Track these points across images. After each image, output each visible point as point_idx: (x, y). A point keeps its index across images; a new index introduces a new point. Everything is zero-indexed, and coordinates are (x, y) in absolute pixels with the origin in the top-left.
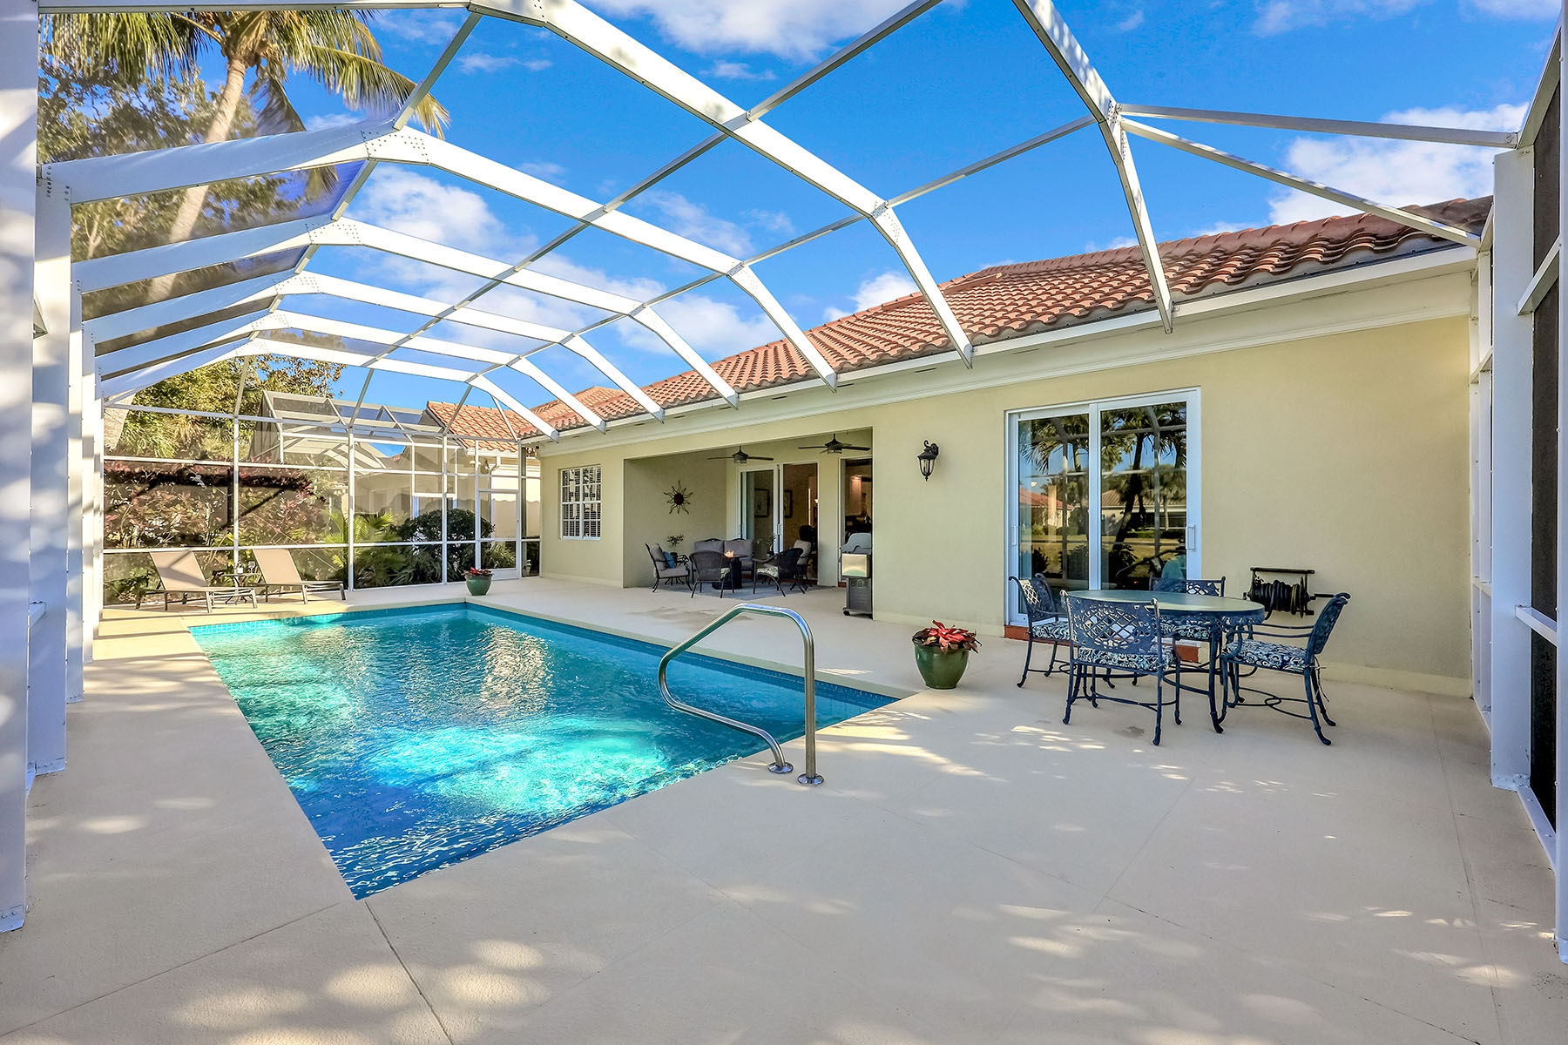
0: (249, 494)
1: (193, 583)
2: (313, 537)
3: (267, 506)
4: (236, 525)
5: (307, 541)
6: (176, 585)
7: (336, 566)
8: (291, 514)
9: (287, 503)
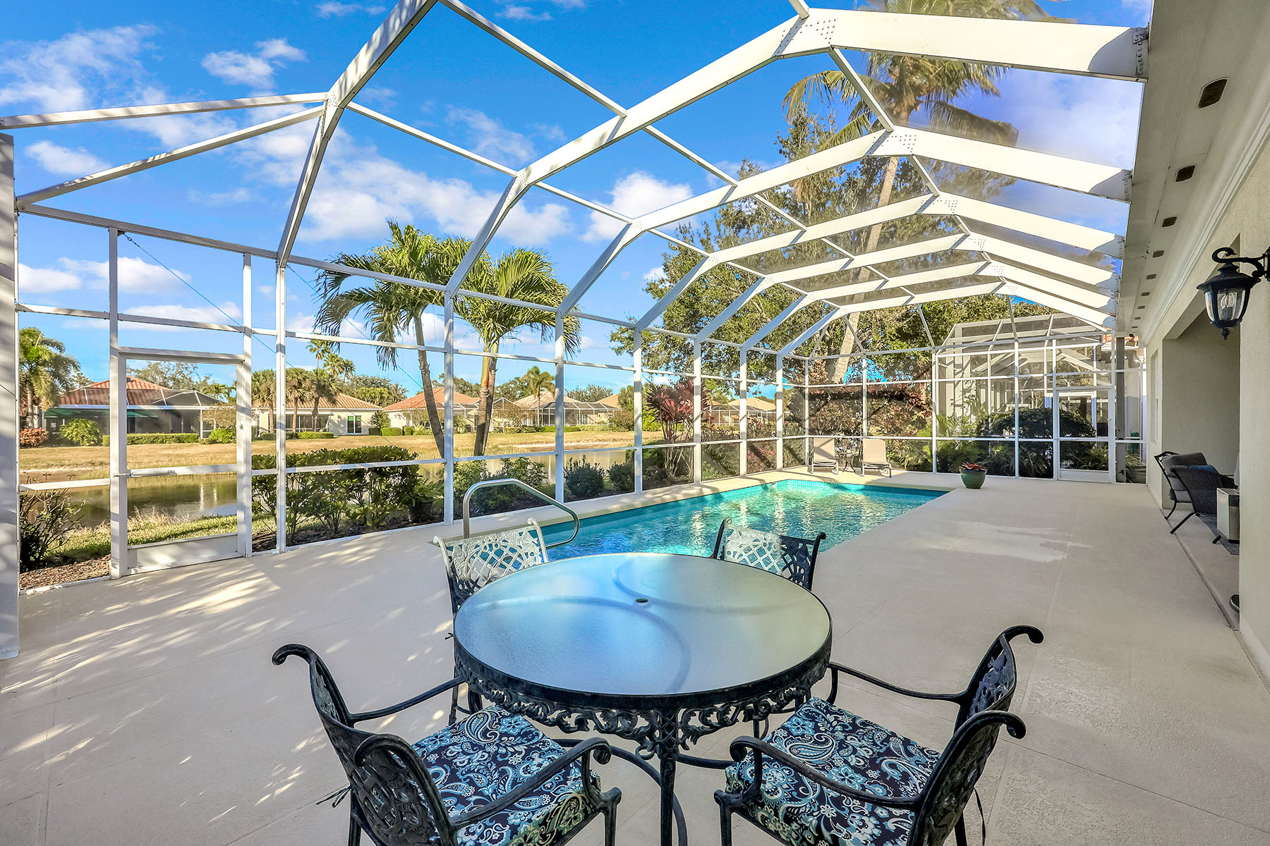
0: (873, 403)
1: (827, 457)
2: (915, 431)
3: (882, 410)
4: (865, 422)
5: (911, 434)
6: (817, 458)
7: (926, 453)
8: (898, 415)
9: (894, 409)
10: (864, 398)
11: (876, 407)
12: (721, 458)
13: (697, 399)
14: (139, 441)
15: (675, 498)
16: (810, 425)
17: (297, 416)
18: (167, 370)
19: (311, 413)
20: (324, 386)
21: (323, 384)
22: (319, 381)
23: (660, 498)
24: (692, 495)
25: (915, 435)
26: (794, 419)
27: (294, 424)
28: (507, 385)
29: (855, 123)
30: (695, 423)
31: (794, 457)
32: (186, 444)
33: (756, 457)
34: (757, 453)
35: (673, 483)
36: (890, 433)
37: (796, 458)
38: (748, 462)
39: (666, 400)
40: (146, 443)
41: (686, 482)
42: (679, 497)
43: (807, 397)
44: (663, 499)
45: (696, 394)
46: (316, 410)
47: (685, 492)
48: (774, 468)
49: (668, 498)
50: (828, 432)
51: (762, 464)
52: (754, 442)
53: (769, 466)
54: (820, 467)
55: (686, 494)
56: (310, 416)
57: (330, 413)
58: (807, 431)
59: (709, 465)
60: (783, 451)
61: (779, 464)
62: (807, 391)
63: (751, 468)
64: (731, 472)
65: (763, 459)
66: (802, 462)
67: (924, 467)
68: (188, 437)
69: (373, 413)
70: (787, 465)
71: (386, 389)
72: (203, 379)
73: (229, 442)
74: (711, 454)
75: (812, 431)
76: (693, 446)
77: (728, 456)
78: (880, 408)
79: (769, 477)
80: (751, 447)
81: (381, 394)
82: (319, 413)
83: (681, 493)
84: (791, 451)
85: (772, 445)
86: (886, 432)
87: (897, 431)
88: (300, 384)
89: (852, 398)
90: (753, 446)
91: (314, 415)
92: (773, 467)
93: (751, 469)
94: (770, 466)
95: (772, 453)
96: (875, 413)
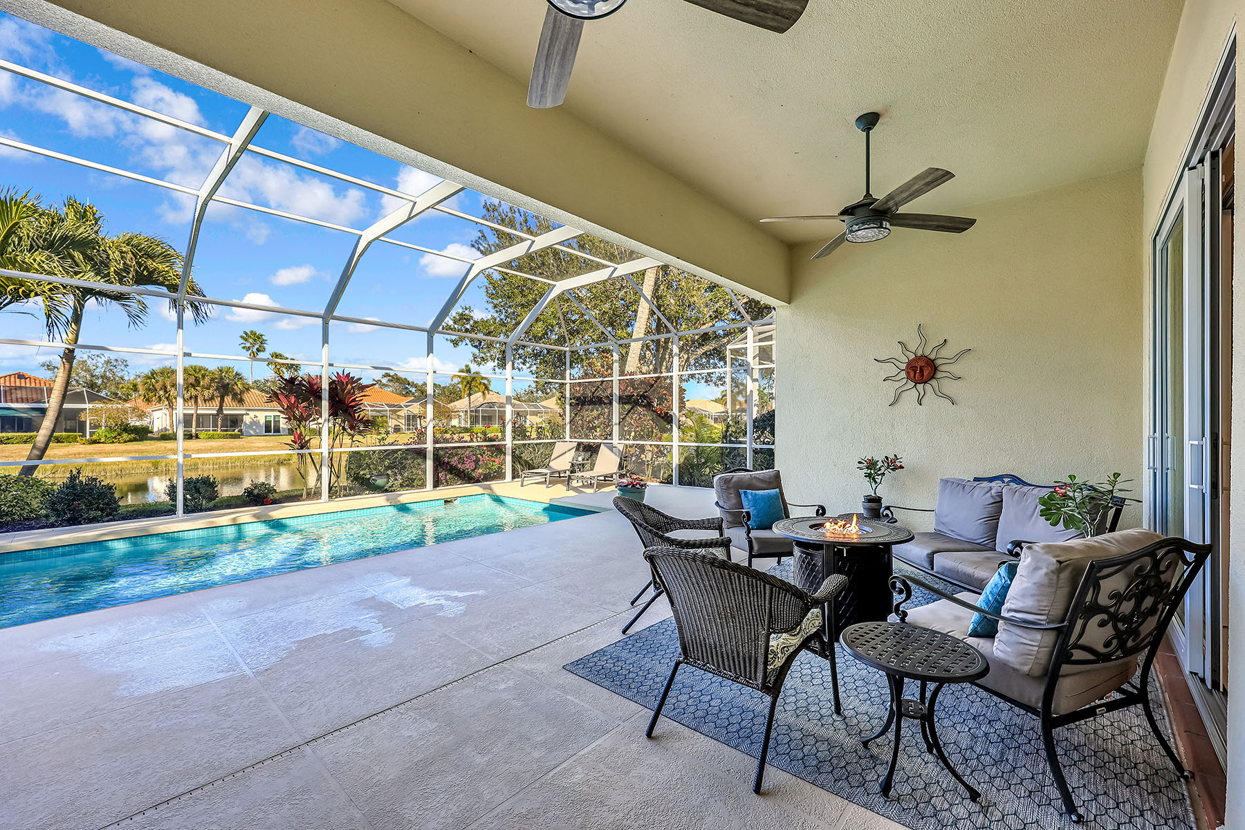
14: (9, 441)
17: (198, 415)
18: (95, 367)
19: (215, 412)
20: (228, 384)
21: (225, 381)
22: (220, 378)
27: (194, 423)
32: (65, 444)
40: (18, 443)
46: (220, 410)
56: (215, 415)
57: (244, 412)
61: (508, 475)
62: (568, 387)
68: (68, 437)
73: (113, 442)
82: (225, 412)
88: (197, 381)
91: (220, 414)
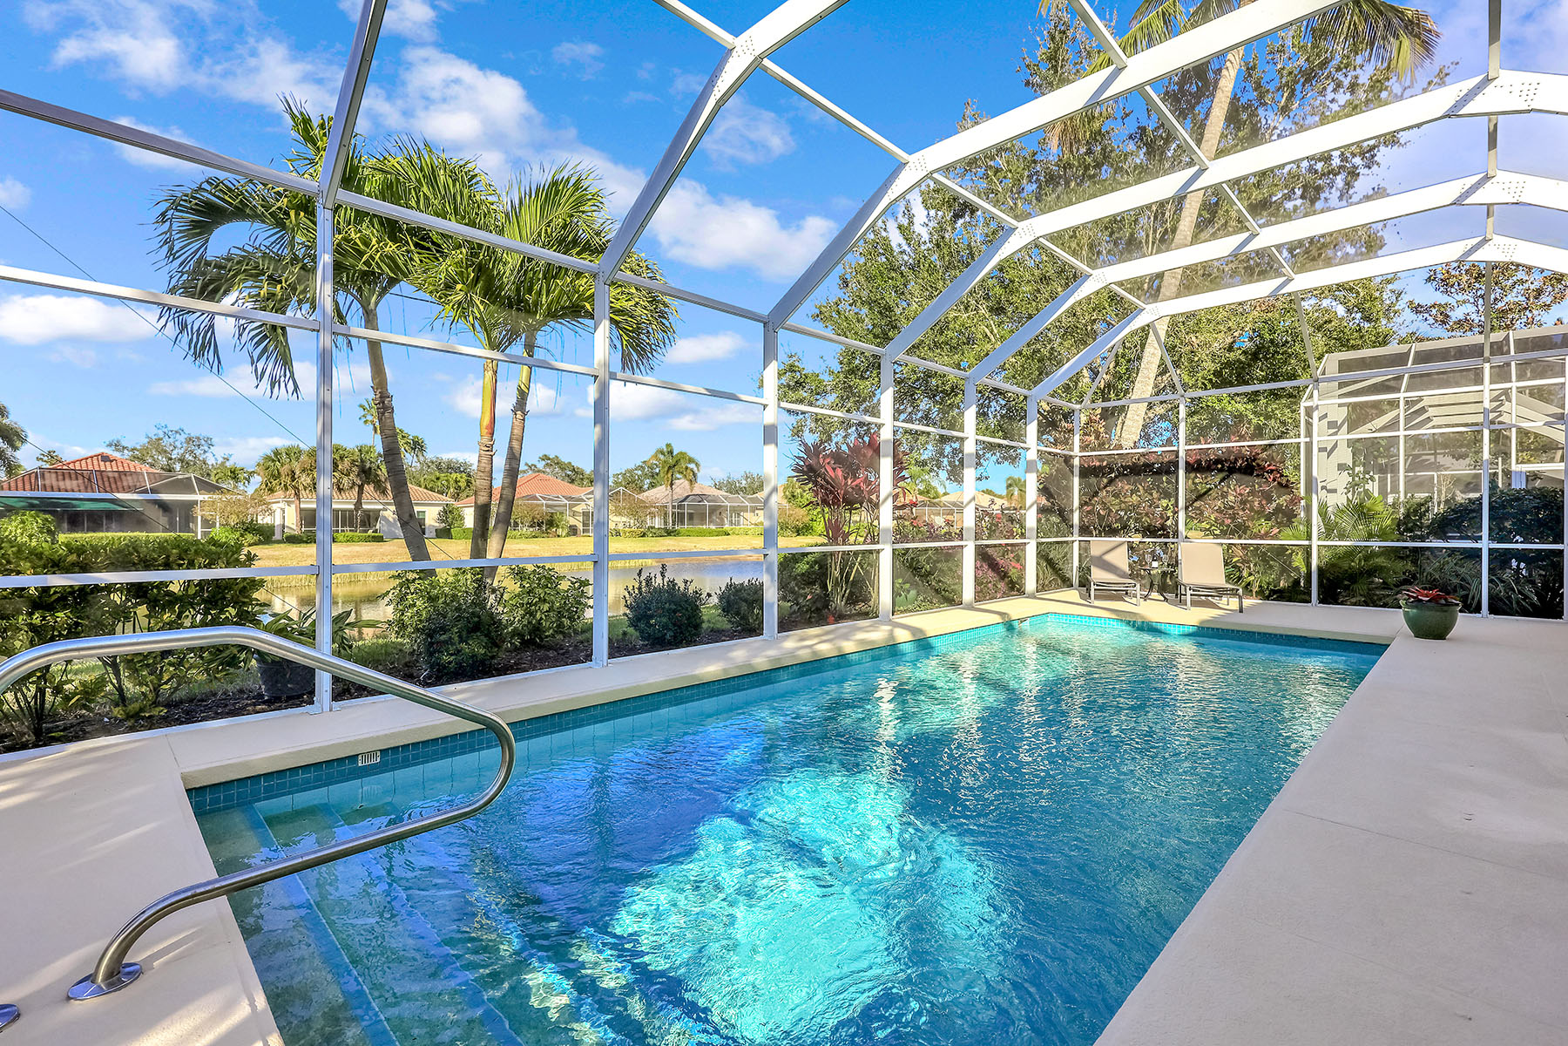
0: (1197, 481)
1: (1115, 573)
2: (1276, 530)
3: (1214, 493)
4: (1182, 516)
5: (1266, 536)
6: (1097, 575)
7: (1297, 569)
8: (1243, 502)
9: (1236, 489)
10: (1181, 473)
11: (1202, 489)
12: (929, 574)
13: (886, 465)
15: (839, 649)
16: (1081, 519)
18: (172, 448)
19: (353, 507)
20: (370, 468)
21: (368, 465)
22: (362, 461)
23: (808, 651)
24: (872, 642)
25: (1275, 537)
26: (1054, 508)
28: (631, 471)
29: (1160, 13)
30: (882, 509)
31: (1054, 573)
33: (991, 574)
34: (994, 566)
35: (840, 617)
36: (1224, 534)
37: (1059, 575)
38: (978, 582)
39: (827, 467)
41: (865, 615)
42: (849, 646)
43: (1076, 471)
44: (815, 653)
45: (885, 456)
46: (359, 504)
47: (860, 636)
48: (1021, 592)
49: (825, 649)
50: (1113, 532)
51: (1001, 585)
52: (987, 546)
53: (1012, 589)
54: (1107, 593)
55: (862, 642)
56: (350, 511)
57: (381, 507)
58: (1076, 530)
59: (907, 586)
60: (1038, 564)
61: (1030, 584)
62: (1076, 462)
63: (981, 591)
64: (950, 599)
65: (1004, 575)
66: (1066, 582)
67: (1294, 593)
69: (441, 508)
70: (1042, 587)
71: (464, 475)
72: (220, 460)
74: (911, 566)
75: (1084, 530)
76: (878, 552)
77: (941, 570)
78: (1210, 489)
79: (1015, 607)
80: (983, 555)
81: (456, 482)
82: (365, 506)
83: (854, 638)
84: (1051, 563)
85: (1017, 552)
86: (1217, 532)
87: (1240, 530)
89: (1159, 472)
90: (987, 553)
91: (357, 509)
92: (1018, 590)
93: (982, 594)
94: (1014, 588)
95: (1018, 566)
96: (1200, 497)
